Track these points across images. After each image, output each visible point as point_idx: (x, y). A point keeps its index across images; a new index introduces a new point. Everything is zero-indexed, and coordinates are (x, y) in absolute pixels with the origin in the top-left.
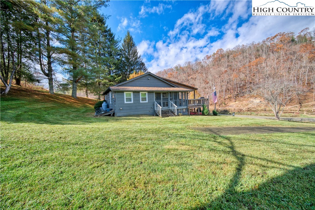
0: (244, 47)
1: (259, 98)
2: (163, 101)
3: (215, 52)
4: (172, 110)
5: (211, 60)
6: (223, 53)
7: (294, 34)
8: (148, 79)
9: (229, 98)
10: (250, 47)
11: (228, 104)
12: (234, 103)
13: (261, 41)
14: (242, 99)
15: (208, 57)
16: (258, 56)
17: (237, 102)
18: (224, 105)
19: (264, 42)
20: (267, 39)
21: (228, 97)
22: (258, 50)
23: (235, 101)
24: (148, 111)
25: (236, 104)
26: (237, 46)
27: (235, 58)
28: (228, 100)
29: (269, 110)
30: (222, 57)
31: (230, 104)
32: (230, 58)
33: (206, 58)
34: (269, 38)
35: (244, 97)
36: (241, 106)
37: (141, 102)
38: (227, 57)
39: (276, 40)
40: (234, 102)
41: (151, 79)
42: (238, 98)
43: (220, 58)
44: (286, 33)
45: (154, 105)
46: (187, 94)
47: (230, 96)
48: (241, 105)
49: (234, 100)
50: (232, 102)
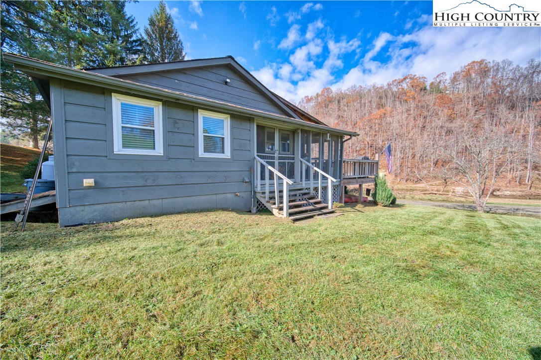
0: (361, 89)
1: (383, 171)
2: (280, 158)
3: (320, 93)
4: (312, 192)
5: (312, 104)
6: (331, 95)
7: (426, 80)
8: (226, 83)
10: (370, 90)
13: (385, 84)
15: (308, 99)
16: (380, 106)
19: (389, 85)
20: (393, 81)
22: (381, 98)
24: (229, 196)
26: (352, 86)
27: (349, 105)
29: (397, 188)
30: (330, 102)
32: (342, 104)
33: (305, 101)
34: (396, 80)
37: (202, 153)
38: (337, 102)
39: (404, 85)
41: (234, 85)
43: (327, 103)
44: (417, 76)
45: (251, 170)
46: (342, 143)
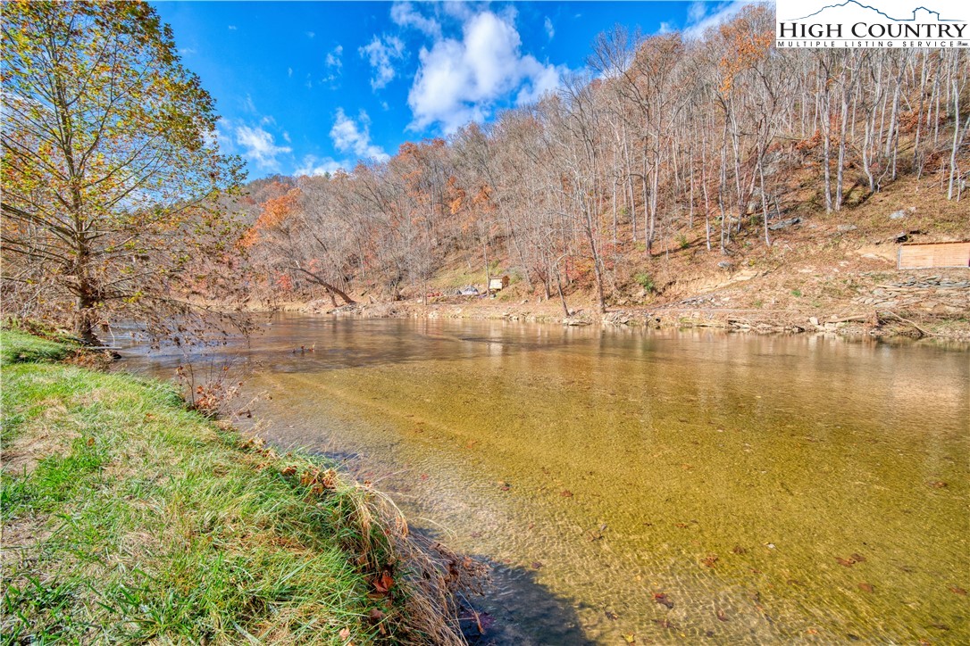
9: (685, 247)
11: (673, 290)
12: (724, 280)
14: (782, 248)
17: (745, 274)
18: (642, 292)
21: (677, 244)
23: (733, 268)
25: (739, 285)
28: (682, 260)
31: (692, 285)
35: (800, 235)
36: (786, 302)
40: (721, 270)
42: (751, 241)
47: (690, 236)
48: (782, 292)
49: (727, 261)
50: (707, 275)
